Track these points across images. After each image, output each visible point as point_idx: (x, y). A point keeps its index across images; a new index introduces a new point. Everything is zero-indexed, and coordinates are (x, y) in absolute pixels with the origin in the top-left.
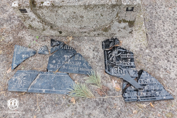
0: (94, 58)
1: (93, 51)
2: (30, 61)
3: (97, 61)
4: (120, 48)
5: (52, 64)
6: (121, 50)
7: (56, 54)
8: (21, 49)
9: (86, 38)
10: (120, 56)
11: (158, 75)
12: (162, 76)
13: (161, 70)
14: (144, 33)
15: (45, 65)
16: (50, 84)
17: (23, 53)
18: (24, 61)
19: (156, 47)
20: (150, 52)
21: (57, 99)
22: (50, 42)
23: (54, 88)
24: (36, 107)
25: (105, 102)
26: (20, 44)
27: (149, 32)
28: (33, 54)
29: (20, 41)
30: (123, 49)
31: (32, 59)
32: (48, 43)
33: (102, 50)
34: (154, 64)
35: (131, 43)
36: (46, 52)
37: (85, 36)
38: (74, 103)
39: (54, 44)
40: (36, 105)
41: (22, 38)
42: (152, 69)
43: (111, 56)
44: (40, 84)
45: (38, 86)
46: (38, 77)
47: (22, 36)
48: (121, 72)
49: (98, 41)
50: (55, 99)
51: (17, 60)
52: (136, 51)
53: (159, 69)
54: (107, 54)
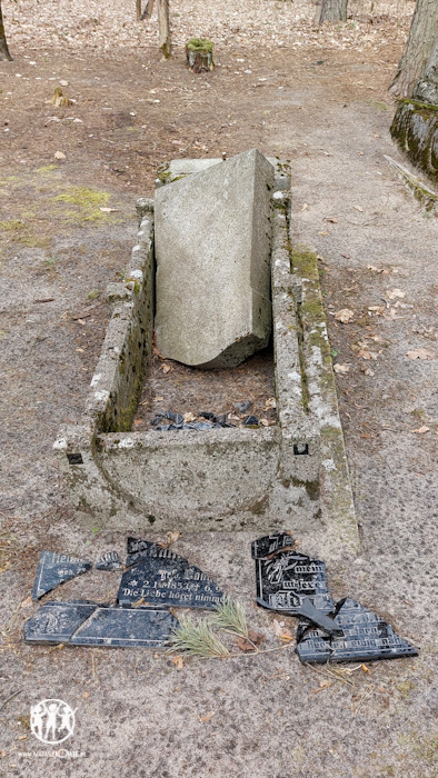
0: (230, 577)
1: (230, 562)
2: (76, 583)
3: (237, 583)
4: (295, 554)
5: (131, 587)
6: (297, 558)
7: (140, 568)
8: (56, 560)
9: (212, 535)
10: (293, 570)
11: (384, 609)
12: (392, 612)
13: (392, 598)
14: (353, 522)
15: (113, 593)
16: (125, 629)
17: (60, 567)
18: (62, 583)
19: (381, 552)
20: (365, 562)
21: (138, 659)
22: (124, 544)
23: (132, 636)
24: (89, 677)
25: (255, 665)
26: (52, 551)
27: (366, 522)
28: (84, 569)
29: (53, 543)
30: (302, 556)
31: (81, 580)
32: (121, 548)
33: (250, 559)
34: (374, 588)
35: (321, 545)
36: (114, 564)
37: (211, 530)
38: (180, 666)
39: (135, 547)
40: (89, 672)
41: (58, 536)
42: (369, 598)
43: (272, 569)
44: (99, 628)
45: (96, 632)
46: (95, 615)
47: (59, 534)
48: (295, 603)
49: (242, 543)
50: (135, 660)
51: (45, 580)
52: (332, 561)
53: (386, 598)
54: (262, 567)
